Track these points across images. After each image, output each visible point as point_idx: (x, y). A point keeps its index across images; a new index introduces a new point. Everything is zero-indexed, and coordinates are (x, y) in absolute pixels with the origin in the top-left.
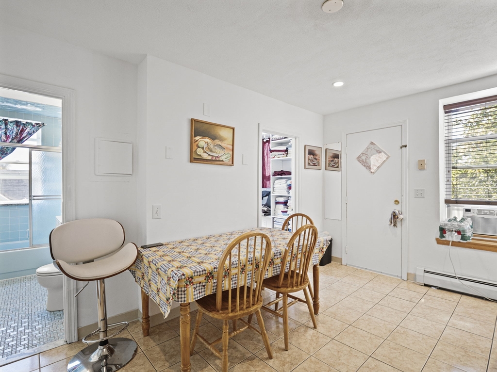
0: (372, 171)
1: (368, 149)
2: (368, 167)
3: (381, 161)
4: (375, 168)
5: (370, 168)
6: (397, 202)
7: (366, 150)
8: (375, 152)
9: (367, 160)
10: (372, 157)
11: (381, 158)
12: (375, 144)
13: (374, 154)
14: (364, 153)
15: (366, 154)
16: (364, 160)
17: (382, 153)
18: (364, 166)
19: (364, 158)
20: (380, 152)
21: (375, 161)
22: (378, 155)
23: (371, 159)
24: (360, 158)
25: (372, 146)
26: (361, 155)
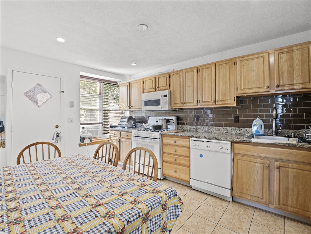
0: (39, 105)
1: (35, 88)
2: (35, 101)
3: (45, 99)
4: (41, 103)
5: (37, 103)
6: (57, 127)
7: (34, 88)
8: (42, 91)
9: (35, 97)
10: (38, 95)
11: (46, 97)
12: (41, 86)
13: (40, 93)
14: (31, 90)
15: (33, 92)
16: (32, 96)
17: (47, 93)
18: (32, 100)
19: (31, 94)
20: (45, 92)
21: (41, 98)
22: (44, 94)
23: (38, 96)
24: (28, 93)
25: (39, 87)
26: (29, 92)
